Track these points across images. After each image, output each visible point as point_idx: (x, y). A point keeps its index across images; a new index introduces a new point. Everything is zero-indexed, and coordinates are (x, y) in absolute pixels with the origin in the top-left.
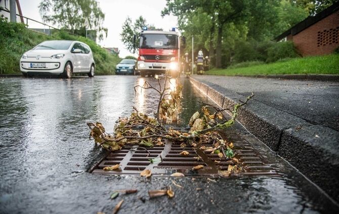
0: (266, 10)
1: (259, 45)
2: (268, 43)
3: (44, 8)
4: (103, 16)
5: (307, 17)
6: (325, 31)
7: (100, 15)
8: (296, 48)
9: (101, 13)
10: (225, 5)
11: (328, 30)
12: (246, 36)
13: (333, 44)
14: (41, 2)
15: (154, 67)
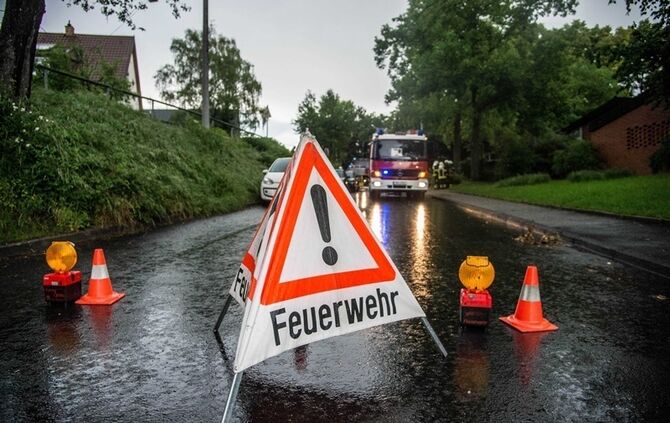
0: (549, 95)
1: (538, 141)
2: (552, 139)
3: (164, 80)
4: (258, 87)
5: (612, 97)
6: (637, 127)
7: (253, 86)
8: (596, 150)
9: (255, 82)
10: (487, 90)
11: (641, 126)
12: (514, 125)
13: (650, 147)
14: (159, 69)
15: (395, 186)
